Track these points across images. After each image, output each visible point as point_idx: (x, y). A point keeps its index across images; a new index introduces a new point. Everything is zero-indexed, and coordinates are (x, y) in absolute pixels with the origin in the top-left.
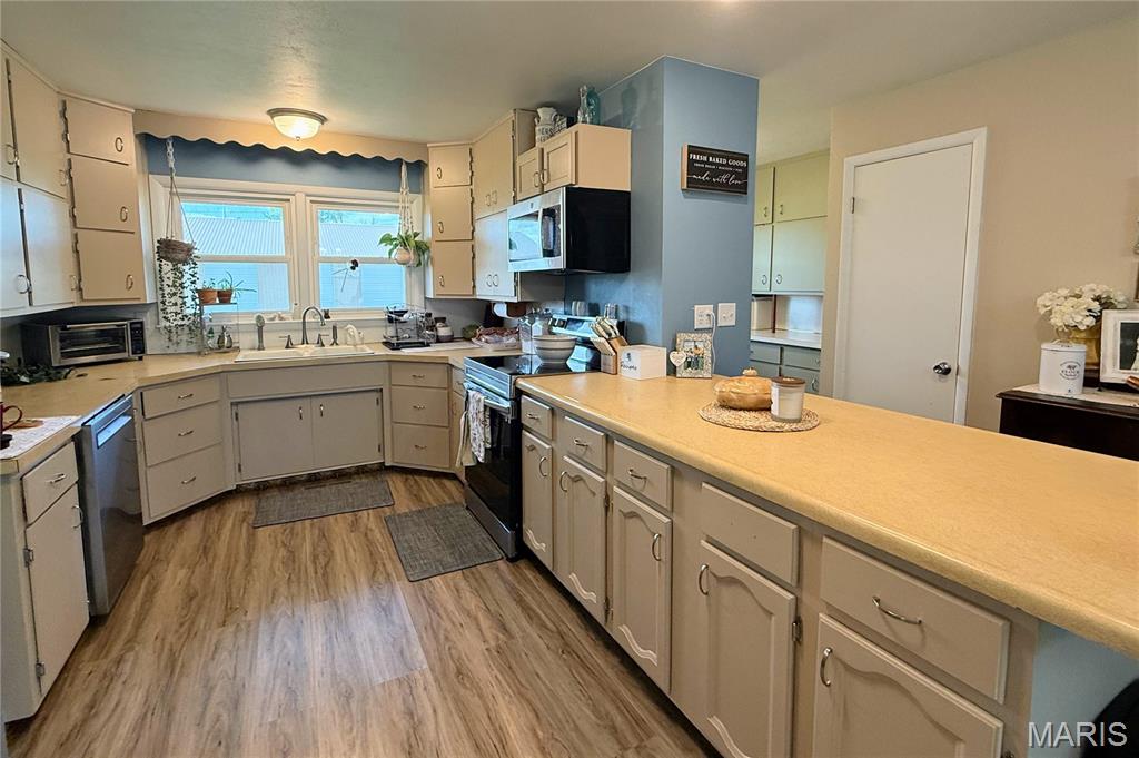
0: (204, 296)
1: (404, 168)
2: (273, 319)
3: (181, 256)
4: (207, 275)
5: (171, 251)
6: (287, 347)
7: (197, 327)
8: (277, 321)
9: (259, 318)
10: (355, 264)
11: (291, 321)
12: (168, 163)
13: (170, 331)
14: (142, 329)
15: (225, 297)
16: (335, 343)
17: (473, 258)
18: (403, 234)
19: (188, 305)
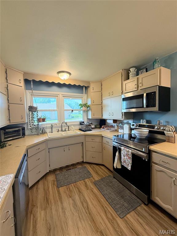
0: (39, 120)
1: (84, 88)
2: (54, 125)
3: (34, 110)
4: (40, 115)
5: (32, 109)
6: (58, 132)
7: (37, 128)
8: (55, 125)
9: (52, 125)
10: (72, 111)
11: (58, 125)
12: (31, 87)
13: (31, 129)
14: (24, 129)
15: (44, 120)
16: (69, 130)
17: (102, 109)
18: (84, 104)
19: (35, 122)
